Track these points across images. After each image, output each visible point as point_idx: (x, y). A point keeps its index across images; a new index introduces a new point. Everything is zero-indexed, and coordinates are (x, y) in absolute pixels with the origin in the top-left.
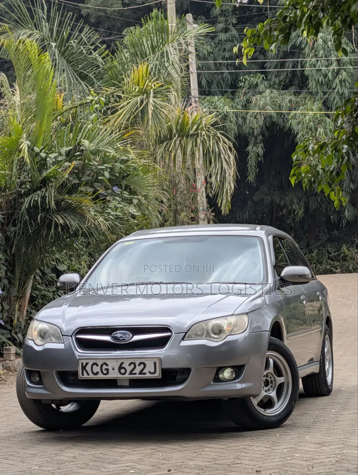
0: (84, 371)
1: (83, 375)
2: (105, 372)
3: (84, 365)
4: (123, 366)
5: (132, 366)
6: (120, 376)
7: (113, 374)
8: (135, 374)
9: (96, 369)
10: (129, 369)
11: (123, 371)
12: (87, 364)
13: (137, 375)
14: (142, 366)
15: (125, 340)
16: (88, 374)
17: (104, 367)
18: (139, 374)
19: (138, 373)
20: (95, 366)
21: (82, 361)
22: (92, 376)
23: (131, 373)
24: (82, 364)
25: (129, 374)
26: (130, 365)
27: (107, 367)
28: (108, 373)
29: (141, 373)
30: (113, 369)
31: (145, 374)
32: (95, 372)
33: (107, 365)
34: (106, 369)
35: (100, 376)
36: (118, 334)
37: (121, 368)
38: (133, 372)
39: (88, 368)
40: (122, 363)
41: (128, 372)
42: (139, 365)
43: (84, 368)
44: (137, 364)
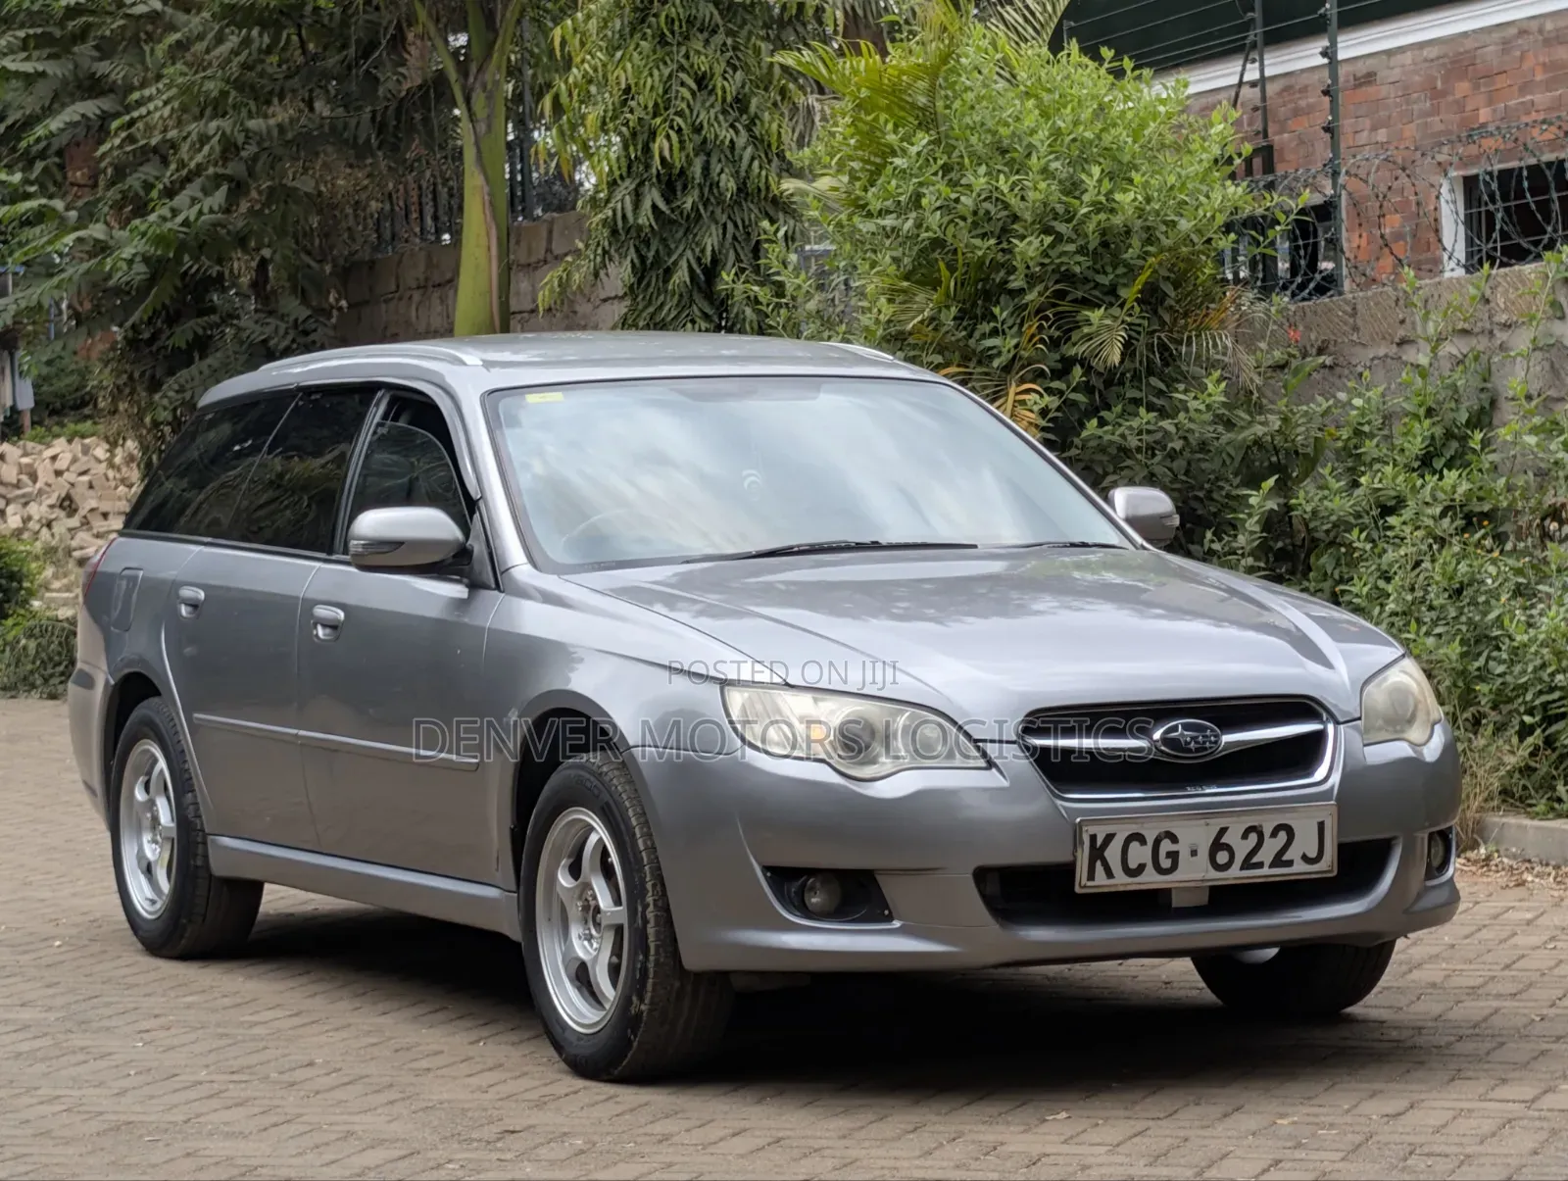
0: (1098, 864)
1: (1091, 876)
2: (1166, 863)
3: (1099, 842)
4: (1223, 840)
5: (1253, 838)
6: (1214, 874)
7: (1192, 871)
8: (1260, 865)
9: (1139, 854)
10: (1242, 849)
11: (1222, 857)
12: (1110, 838)
13: (1266, 871)
14: (1283, 836)
16: (1109, 874)
17: (1166, 846)
18: (1272, 866)
19: (1267, 862)
20: (1134, 845)
21: (1092, 830)
22: (1121, 882)
23: (1247, 864)
24: (1093, 838)
25: (1241, 868)
26: (1245, 836)
27: (1173, 848)
28: (1174, 867)
29: (1278, 861)
30: (1194, 853)
31: (1290, 863)
32: (1133, 865)
33: (1174, 839)
34: (1169, 854)
35: (1150, 879)
36: (1181, 731)
37: (1217, 846)
38: (1255, 860)
39: (1113, 853)
40: (1223, 831)
41: (1239, 860)
42: (1274, 834)
43: (1097, 853)
44: (1267, 831)
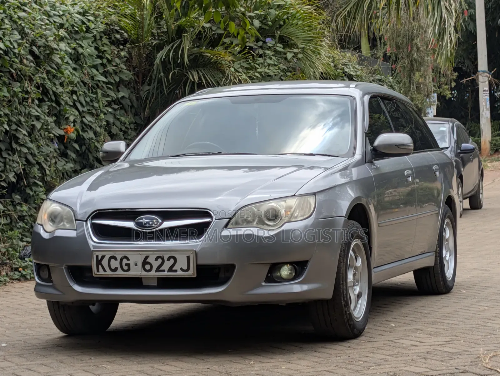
0: (100, 266)
1: (98, 271)
2: (126, 268)
3: (99, 258)
4: (148, 260)
5: (160, 261)
6: (145, 273)
7: (136, 272)
8: (164, 271)
9: (115, 264)
10: (156, 264)
11: (148, 267)
12: (103, 257)
13: (166, 273)
14: (172, 261)
15: (152, 226)
16: (105, 271)
17: (125, 261)
18: (169, 271)
19: (166, 270)
20: (113, 261)
21: (97, 254)
22: (109, 273)
23: (158, 270)
24: (97, 257)
25: (156, 272)
26: (156, 259)
27: (128, 262)
28: (129, 270)
29: (171, 269)
30: (136, 265)
31: (176, 271)
32: (113, 267)
33: (128, 259)
34: (126, 265)
35: (120, 273)
36: (144, 220)
37: (145, 263)
38: (161, 269)
39: (105, 262)
40: (147, 257)
41: (155, 268)
42: (169, 259)
43: (99, 262)
44: (166, 259)
